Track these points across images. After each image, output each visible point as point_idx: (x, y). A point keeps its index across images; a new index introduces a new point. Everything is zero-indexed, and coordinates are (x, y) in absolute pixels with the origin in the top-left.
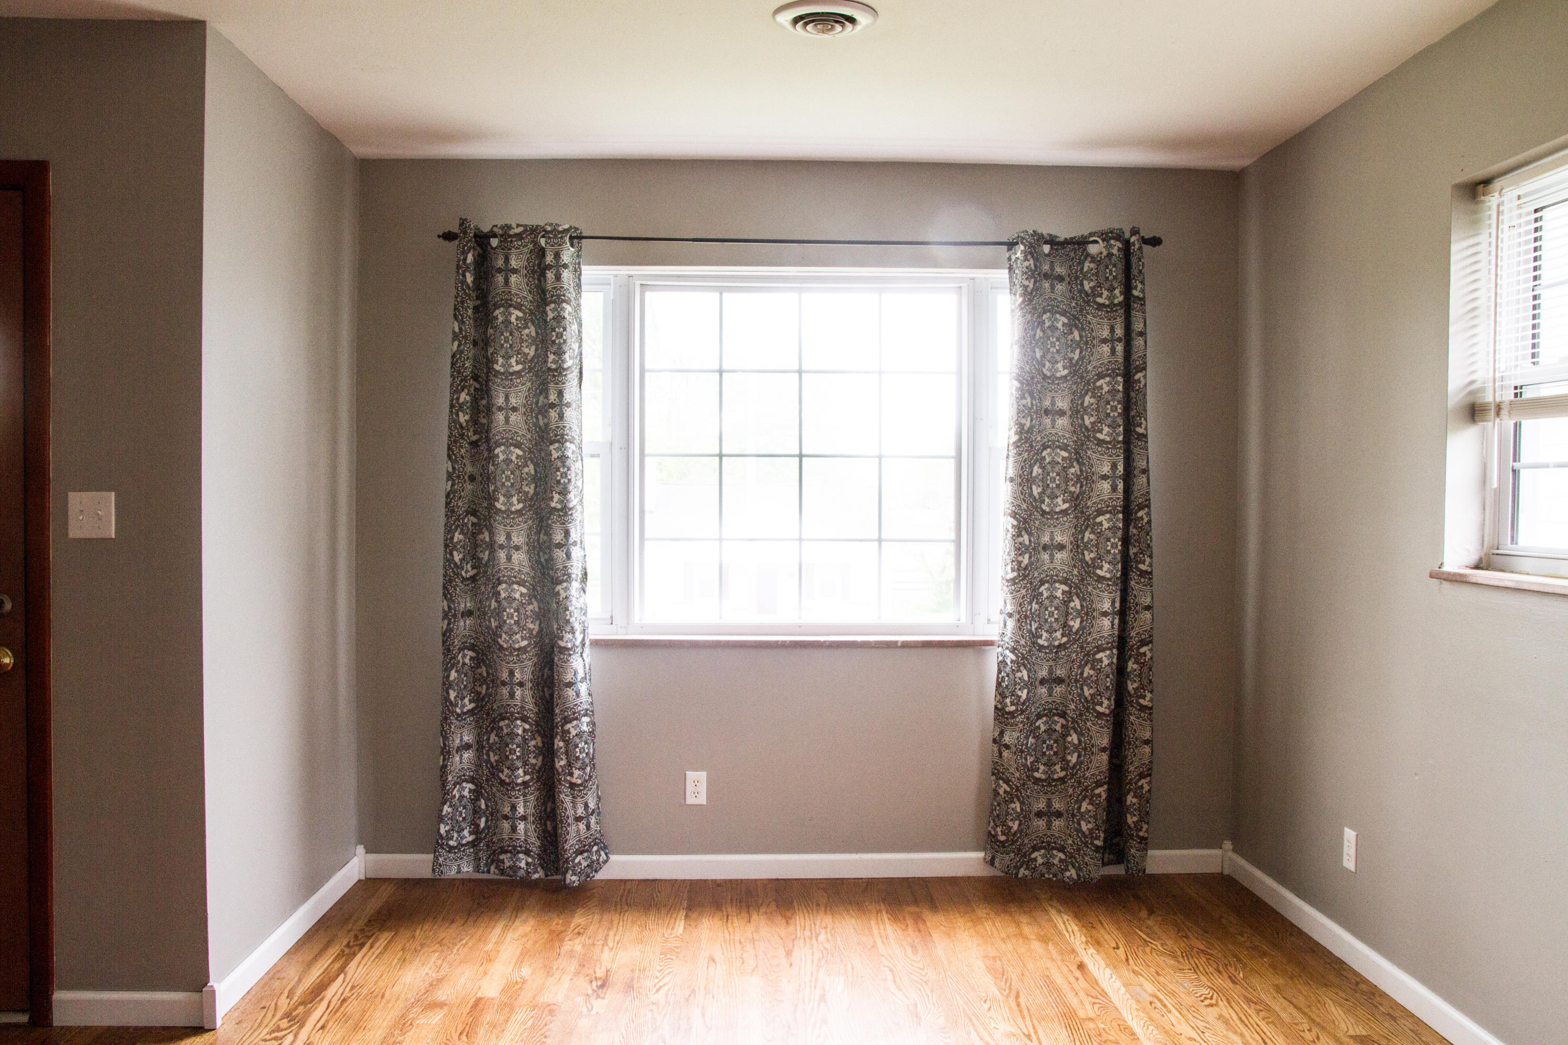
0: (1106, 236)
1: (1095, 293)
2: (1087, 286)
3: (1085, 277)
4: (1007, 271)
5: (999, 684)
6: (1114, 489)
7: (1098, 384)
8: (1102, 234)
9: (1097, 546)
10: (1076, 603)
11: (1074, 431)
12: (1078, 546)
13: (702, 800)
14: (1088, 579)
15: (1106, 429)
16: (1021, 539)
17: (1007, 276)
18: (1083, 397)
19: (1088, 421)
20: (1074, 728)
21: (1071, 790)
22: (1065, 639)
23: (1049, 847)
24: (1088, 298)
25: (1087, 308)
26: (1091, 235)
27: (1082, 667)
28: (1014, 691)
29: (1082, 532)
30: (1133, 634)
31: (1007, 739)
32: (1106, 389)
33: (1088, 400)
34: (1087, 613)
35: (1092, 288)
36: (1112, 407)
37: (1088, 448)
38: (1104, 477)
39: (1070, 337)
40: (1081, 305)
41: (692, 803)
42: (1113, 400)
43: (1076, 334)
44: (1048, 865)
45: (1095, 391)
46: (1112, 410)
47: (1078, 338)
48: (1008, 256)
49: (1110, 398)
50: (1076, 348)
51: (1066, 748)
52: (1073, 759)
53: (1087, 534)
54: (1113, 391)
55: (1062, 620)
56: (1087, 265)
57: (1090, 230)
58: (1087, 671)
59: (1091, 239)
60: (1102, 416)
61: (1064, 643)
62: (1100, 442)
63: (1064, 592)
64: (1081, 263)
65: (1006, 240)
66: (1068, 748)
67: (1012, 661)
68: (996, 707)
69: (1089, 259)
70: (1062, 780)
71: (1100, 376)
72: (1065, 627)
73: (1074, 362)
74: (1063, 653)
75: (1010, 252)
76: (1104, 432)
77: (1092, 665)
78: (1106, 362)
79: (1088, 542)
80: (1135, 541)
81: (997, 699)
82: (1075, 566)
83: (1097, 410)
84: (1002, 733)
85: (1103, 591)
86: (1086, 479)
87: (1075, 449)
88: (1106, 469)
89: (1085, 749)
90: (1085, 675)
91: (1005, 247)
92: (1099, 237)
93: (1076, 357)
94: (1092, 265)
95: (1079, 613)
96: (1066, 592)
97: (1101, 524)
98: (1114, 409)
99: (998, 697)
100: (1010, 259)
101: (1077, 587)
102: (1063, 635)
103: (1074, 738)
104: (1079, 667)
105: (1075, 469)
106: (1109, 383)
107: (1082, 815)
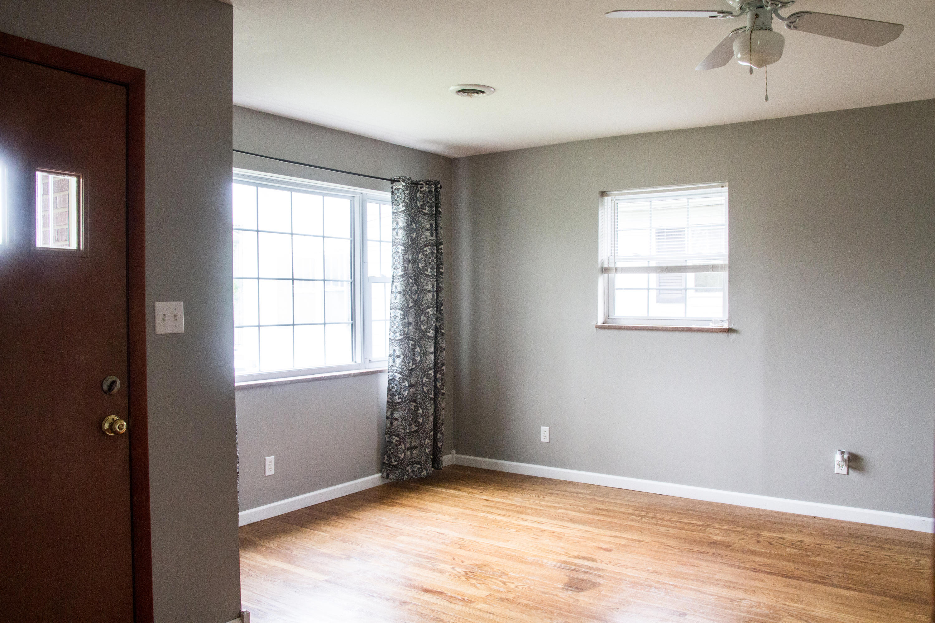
0: (428, 183)
1: (422, 207)
2: (419, 204)
3: (418, 200)
4: (391, 193)
5: (389, 390)
6: (433, 296)
7: (425, 249)
8: (427, 182)
9: (427, 322)
10: (418, 349)
11: (414, 270)
12: (417, 323)
13: (273, 472)
14: (423, 337)
15: (429, 270)
16: (405, 320)
17: (390, 196)
18: (417, 255)
19: (420, 266)
20: (420, 407)
21: (421, 435)
22: (414, 366)
23: (412, 463)
24: (420, 210)
25: (419, 214)
26: (420, 181)
27: (422, 378)
28: (400, 392)
29: (420, 316)
30: (439, 361)
31: (396, 415)
32: (429, 251)
33: (420, 256)
34: (424, 354)
35: (421, 205)
36: (432, 260)
37: (421, 278)
38: (429, 291)
39: (411, 227)
40: (416, 212)
41: (269, 474)
42: (433, 257)
43: (414, 226)
44: (413, 471)
45: (424, 252)
46: (432, 261)
47: (415, 227)
48: (391, 186)
49: (431, 256)
50: (414, 232)
51: (417, 416)
52: (421, 420)
53: (422, 317)
54: (432, 253)
55: (412, 357)
56: (419, 195)
57: (421, 179)
58: (425, 379)
59: (420, 183)
60: (427, 263)
61: (414, 368)
62: (427, 276)
63: (412, 345)
64: (416, 193)
65: (390, 178)
66: (419, 416)
67: (399, 378)
68: (388, 402)
69: (420, 192)
70: (416, 431)
71: (426, 246)
72: (413, 360)
73: (413, 238)
74: (413, 372)
75: (393, 185)
76: (429, 271)
77: (427, 376)
78: (428, 239)
79: (423, 321)
80: (440, 320)
81: (389, 398)
82: (416, 332)
83: (425, 261)
84: (392, 414)
85: (431, 343)
86: (421, 292)
87: (414, 279)
88: (430, 288)
89: (425, 415)
90: (424, 381)
91: (390, 182)
92: (424, 182)
93: (414, 236)
94: (421, 195)
95: (419, 354)
96: (413, 344)
97: (428, 312)
98: (433, 261)
99: (389, 396)
100: (392, 188)
101: (418, 342)
102: (413, 364)
103: (420, 411)
104: (421, 378)
105: (415, 288)
106: (430, 249)
107: (426, 445)
